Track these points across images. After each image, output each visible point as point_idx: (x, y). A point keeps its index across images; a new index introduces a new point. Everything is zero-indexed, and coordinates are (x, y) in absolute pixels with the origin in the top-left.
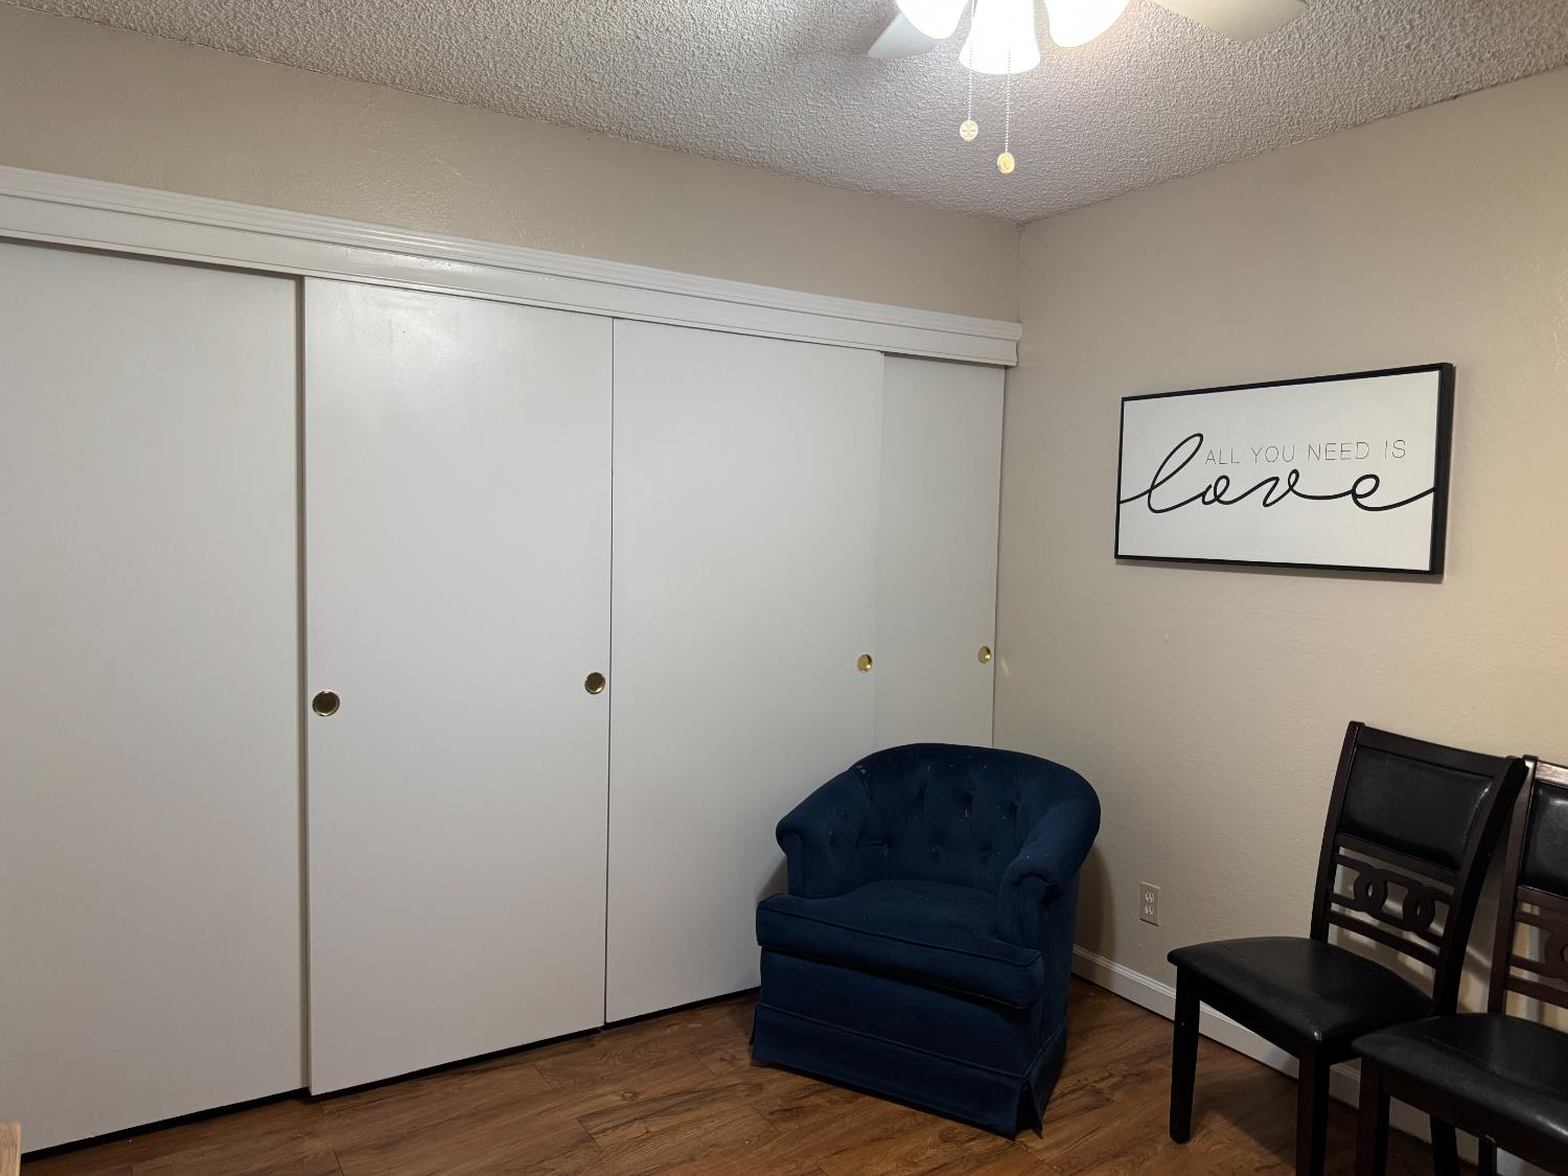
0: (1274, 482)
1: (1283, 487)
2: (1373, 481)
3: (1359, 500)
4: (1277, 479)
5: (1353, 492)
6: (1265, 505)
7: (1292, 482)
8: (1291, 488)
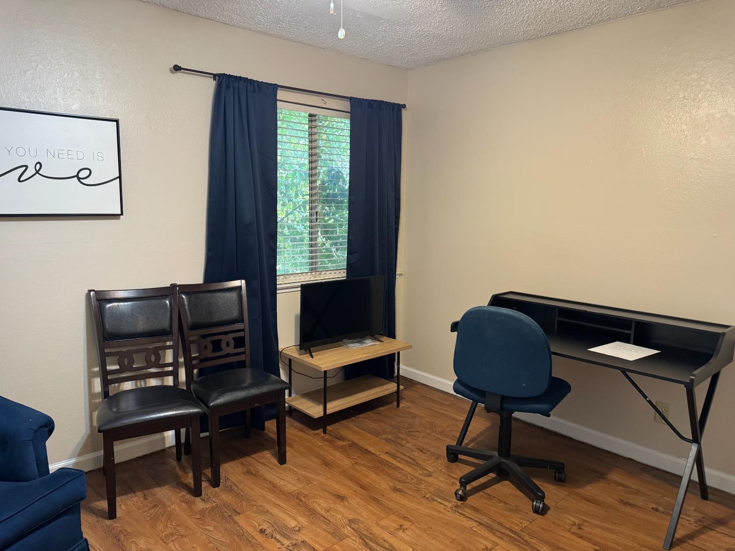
0: (25, 168)
1: (31, 171)
2: (88, 172)
3: (82, 180)
4: (27, 167)
5: (77, 176)
6: (19, 180)
7: (37, 169)
8: (37, 172)
